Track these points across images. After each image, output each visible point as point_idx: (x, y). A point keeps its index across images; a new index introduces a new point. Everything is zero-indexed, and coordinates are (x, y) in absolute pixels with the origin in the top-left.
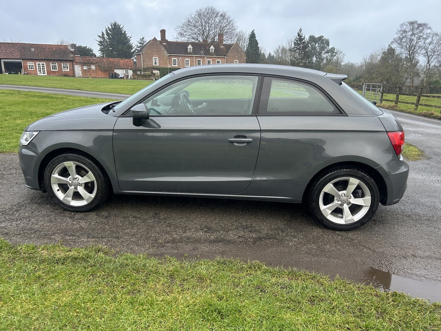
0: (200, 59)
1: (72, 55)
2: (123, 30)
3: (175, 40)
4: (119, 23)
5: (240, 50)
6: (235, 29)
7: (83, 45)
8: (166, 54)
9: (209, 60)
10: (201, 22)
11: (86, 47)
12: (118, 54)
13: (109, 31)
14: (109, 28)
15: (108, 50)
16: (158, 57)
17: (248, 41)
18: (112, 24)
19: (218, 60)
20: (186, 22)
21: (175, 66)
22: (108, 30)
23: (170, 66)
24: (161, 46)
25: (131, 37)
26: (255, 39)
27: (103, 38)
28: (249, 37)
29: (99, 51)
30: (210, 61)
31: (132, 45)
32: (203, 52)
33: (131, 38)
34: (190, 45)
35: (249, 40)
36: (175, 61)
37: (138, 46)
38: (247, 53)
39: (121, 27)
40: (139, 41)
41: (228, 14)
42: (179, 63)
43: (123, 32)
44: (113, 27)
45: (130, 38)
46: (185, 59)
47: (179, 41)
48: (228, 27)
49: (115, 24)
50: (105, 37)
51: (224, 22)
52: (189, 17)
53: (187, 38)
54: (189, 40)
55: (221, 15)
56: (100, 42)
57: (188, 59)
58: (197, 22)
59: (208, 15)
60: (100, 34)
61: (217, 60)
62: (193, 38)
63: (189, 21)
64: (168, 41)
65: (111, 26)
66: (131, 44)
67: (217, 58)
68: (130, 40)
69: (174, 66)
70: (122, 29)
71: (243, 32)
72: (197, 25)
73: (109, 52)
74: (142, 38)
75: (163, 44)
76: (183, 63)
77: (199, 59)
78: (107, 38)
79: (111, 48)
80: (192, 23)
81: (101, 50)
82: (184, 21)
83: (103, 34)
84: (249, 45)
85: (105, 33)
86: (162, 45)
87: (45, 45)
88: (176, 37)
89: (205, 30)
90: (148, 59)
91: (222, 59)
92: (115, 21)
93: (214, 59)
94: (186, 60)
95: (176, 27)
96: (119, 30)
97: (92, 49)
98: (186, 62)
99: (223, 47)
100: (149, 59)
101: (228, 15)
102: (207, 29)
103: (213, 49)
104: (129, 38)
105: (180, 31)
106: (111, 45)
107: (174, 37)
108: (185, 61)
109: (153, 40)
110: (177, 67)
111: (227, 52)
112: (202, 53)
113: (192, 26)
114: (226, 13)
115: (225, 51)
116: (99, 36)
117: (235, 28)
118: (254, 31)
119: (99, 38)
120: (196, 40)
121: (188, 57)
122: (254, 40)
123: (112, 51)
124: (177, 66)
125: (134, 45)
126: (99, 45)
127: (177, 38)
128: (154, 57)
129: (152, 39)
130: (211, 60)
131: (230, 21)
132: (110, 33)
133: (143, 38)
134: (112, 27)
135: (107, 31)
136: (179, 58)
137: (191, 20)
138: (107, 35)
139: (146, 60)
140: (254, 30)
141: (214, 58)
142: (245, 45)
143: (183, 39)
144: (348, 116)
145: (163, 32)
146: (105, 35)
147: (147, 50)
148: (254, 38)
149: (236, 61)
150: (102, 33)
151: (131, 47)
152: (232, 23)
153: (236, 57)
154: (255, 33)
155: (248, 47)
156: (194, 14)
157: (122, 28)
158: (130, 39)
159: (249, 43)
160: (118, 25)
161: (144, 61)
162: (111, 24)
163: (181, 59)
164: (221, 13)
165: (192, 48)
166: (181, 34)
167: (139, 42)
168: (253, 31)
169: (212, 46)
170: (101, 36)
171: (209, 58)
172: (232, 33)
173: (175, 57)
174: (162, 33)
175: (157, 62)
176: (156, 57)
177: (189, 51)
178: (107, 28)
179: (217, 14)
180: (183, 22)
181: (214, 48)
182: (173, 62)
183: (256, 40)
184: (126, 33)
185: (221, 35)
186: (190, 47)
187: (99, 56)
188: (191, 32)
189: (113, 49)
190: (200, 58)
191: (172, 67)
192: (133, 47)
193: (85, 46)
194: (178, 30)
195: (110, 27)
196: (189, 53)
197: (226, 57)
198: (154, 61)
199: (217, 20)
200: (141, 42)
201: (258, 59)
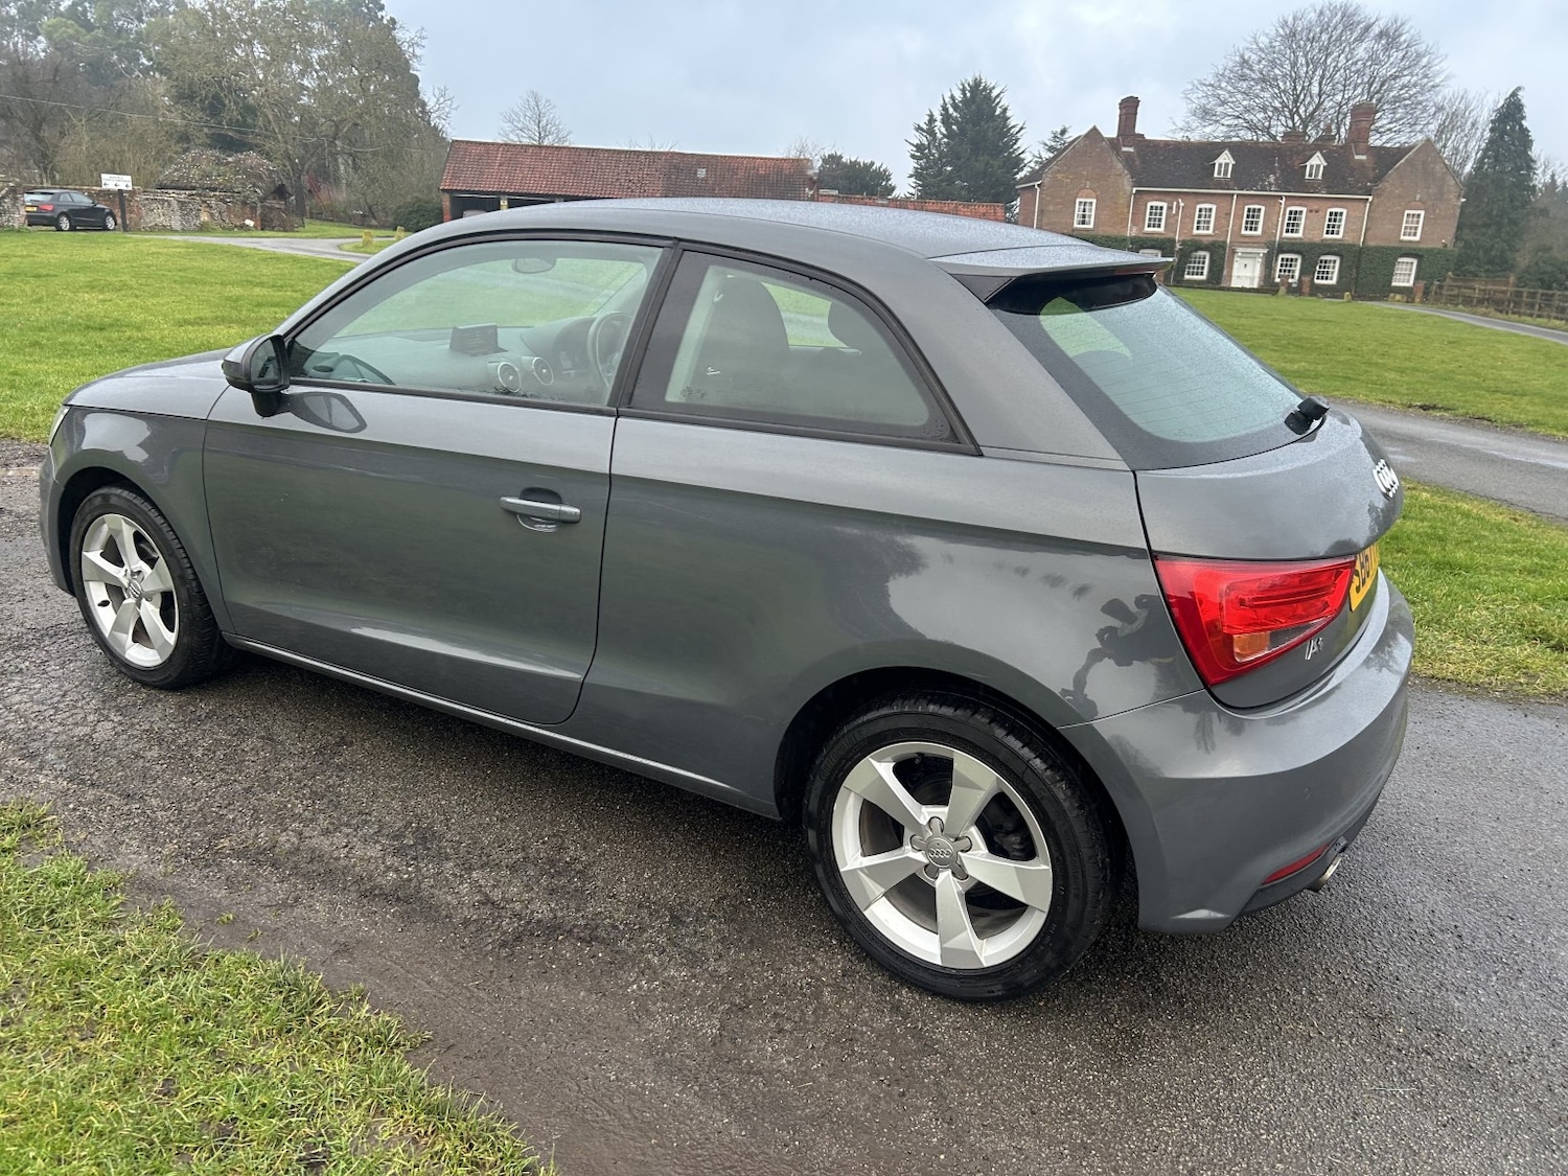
0: (1257, 207)
1: (810, 189)
2: (1000, 105)
3: (1179, 137)
4: (988, 80)
5: (1437, 167)
6: (1433, 86)
7: (864, 159)
8: (1128, 188)
9: (1294, 208)
10: (1294, 65)
11: (872, 164)
12: (968, 189)
13: (951, 110)
14: (953, 98)
15: (940, 172)
16: (1097, 198)
17: (1487, 134)
18: (966, 85)
19: (1334, 210)
20: (1231, 64)
21: (1156, 229)
22: (949, 106)
23: (1135, 229)
24: (1114, 158)
25: (1021, 129)
26: (1521, 126)
27: (931, 132)
28: (1493, 118)
29: (911, 176)
30: (1301, 212)
31: (1022, 156)
32: (1276, 180)
33: (1021, 132)
34: (1226, 152)
35: (1492, 130)
36: (1156, 214)
37: (1041, 158)
38: (1476, 181)
39: (994, 94)
40: (1048, 143)
41: (1411, 27)
42: (1172, 220)
43: (997, 113)
44: (968, 95)
45: (1019, 131)
46: (1199, 207)
47: (1195, 137)
48: (1405, 80)
49: (977, 83)
50: (937, 131)
51: (1392, 59)
52: (1248, 45)
53: (1225, 129)
54: (1232, 134)
55: (1381, 35)
56: (917, 146)
57: (1208, 206)
58: (1273, 64)
59: (1324, 37)
60: (923, 122)
61: (1329, 210)
62: (1252, 127)
63: (1244, 62)
64: (1147, 137)
65: (963, 91)
66: (1020, 151)
67: (1330, 203)
68: (1017, 140)
69: (1151, 229)
70: (998, 100)
71: (1470, 97)
72: (1276, 75)
73: (942, 181)
74: (1059, 131)
75: (1124, 149)
76: (1187, 220)
77: (1252, 207)
78: (941, 132)
79: (949, 169)
80: (1256, 67)
81: (917, 175)
82: (1224, 61)
83: (932, 120)
84: (1485, 151)
85: (938, 117)
86: (1118, 154)
87: (738, 158)
88: (1181, 124)
89: (1302, 97)
90: (1058, 204)
91: (1349, 204)
92: (977, 75)
93: (1316, 207)
94: (1200, 210)
95: (1190, 87)
96: (985, 106)
97: (891, 170)
98: (1200, 216)
99: (1364, 157)
100: (1063, 204)
101: (1412, 31)
102: (1315, 90)
103: (1318, 166)
104: (1014, 131)
105: (1204, 101)
106: (952, 155)
107: (1174, 123)
108: (1197, 213)
109: (1087, 136)
110: (1160, 234)
111: (1378, 179)
112: (1270, 184)
113: (1253, 79)
114: (1402, 24)
115: (1371, 175)
116: (919, 128)
117: (1437, 80)
118: (1520, 93)
119: (917, 134)
120: (1260, 132)
121: (1209, 198)
122: (1512, 128)
123: (950, 180)
124: (1162, 229)
125: (1027, 157)
126: (913, 156)
127: (1189, 129)
128: (1082, 197)
129: (1084, 132)
130: (1304, 210)
131: (1419, 56)
132: (955, 114)
133: (1063, 132)
134: (965, 94)
135: (945, 108)
136: (1175, 203)
137: (1254, 57)
138: (943, 122)
139: (1051, 208)
140: (1519, 89)
141: (1318, 202)
142: (1468, 150)
143: (1208, 130)
144: (981, 455)
145: (1129, 107)
146: (936, 123)
147: (1059, 171)
148: (1514, 120)
149: (1412, 212)
150: (928, 118)
151: (1018, 163)
152: (1424, 61)
153: (1418, 197)
154: (1523, 101)
155: (1483, 158)
156: (1267, 35)
157: (998, 96)
158: (1019, 135)
159: (1491, 141)
160: (985, 88)
161: (1041, 212)
162: (961, 87)
163: (1182, 204)
164: (1382, 24)
165: (1232, 162)
166: (1205, 114)
167: (1046, 145)
168: (1514, 94)
169: (1318, 154)
170: (925, 127)
171: (1297, 202)
172: (1420, 103)
173: (1162, 197)
174: (1124, 111)
175: (1090, 216)
176: (1087, 197)
177: (1219, 173)
178: (948, 100)
179: (1367, 29)
180: (1221, 67)
181: (1325, 164)
182: (1148, 216)
183: (1524, 132)
184: (1008, 114)
185: (1364, 114)
186: (1225, 159)
187: (908, 195)
188: (1245, 103)
189: (957, 169)
190: (1257, 200)
191: (1141, 235)
192: (1026, 162)
193: (868, 161)
194: (1193, 97)
195: (958, 96)
196: (1220, 184)
197: (1370, 198)
198: (1078, 211)
199: (1361, 52)
200: (1053, 144)
201: (1523, 207)
